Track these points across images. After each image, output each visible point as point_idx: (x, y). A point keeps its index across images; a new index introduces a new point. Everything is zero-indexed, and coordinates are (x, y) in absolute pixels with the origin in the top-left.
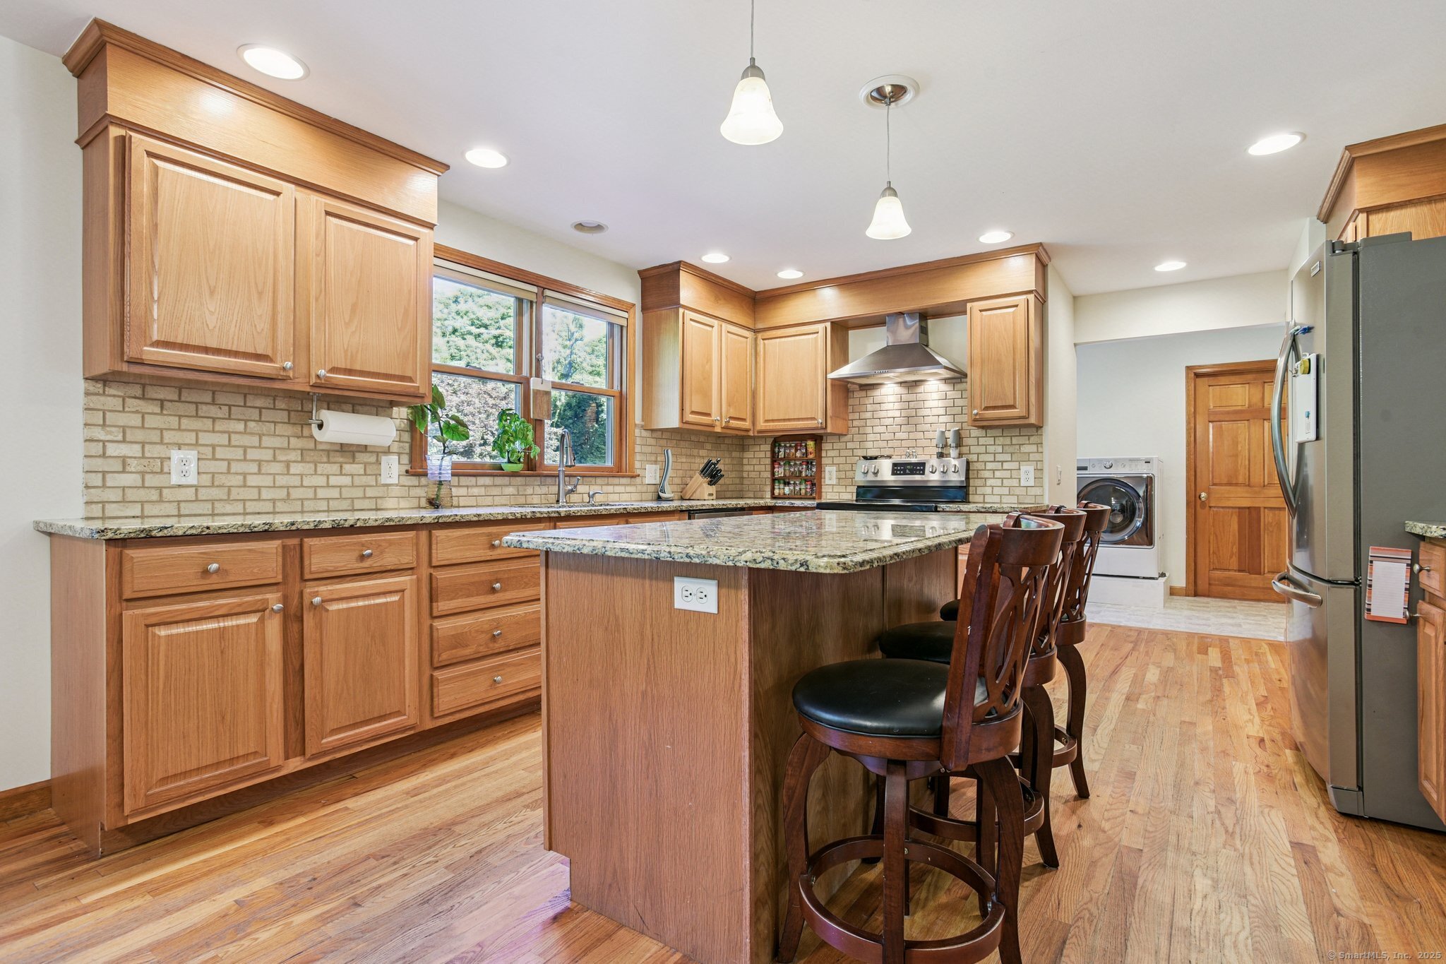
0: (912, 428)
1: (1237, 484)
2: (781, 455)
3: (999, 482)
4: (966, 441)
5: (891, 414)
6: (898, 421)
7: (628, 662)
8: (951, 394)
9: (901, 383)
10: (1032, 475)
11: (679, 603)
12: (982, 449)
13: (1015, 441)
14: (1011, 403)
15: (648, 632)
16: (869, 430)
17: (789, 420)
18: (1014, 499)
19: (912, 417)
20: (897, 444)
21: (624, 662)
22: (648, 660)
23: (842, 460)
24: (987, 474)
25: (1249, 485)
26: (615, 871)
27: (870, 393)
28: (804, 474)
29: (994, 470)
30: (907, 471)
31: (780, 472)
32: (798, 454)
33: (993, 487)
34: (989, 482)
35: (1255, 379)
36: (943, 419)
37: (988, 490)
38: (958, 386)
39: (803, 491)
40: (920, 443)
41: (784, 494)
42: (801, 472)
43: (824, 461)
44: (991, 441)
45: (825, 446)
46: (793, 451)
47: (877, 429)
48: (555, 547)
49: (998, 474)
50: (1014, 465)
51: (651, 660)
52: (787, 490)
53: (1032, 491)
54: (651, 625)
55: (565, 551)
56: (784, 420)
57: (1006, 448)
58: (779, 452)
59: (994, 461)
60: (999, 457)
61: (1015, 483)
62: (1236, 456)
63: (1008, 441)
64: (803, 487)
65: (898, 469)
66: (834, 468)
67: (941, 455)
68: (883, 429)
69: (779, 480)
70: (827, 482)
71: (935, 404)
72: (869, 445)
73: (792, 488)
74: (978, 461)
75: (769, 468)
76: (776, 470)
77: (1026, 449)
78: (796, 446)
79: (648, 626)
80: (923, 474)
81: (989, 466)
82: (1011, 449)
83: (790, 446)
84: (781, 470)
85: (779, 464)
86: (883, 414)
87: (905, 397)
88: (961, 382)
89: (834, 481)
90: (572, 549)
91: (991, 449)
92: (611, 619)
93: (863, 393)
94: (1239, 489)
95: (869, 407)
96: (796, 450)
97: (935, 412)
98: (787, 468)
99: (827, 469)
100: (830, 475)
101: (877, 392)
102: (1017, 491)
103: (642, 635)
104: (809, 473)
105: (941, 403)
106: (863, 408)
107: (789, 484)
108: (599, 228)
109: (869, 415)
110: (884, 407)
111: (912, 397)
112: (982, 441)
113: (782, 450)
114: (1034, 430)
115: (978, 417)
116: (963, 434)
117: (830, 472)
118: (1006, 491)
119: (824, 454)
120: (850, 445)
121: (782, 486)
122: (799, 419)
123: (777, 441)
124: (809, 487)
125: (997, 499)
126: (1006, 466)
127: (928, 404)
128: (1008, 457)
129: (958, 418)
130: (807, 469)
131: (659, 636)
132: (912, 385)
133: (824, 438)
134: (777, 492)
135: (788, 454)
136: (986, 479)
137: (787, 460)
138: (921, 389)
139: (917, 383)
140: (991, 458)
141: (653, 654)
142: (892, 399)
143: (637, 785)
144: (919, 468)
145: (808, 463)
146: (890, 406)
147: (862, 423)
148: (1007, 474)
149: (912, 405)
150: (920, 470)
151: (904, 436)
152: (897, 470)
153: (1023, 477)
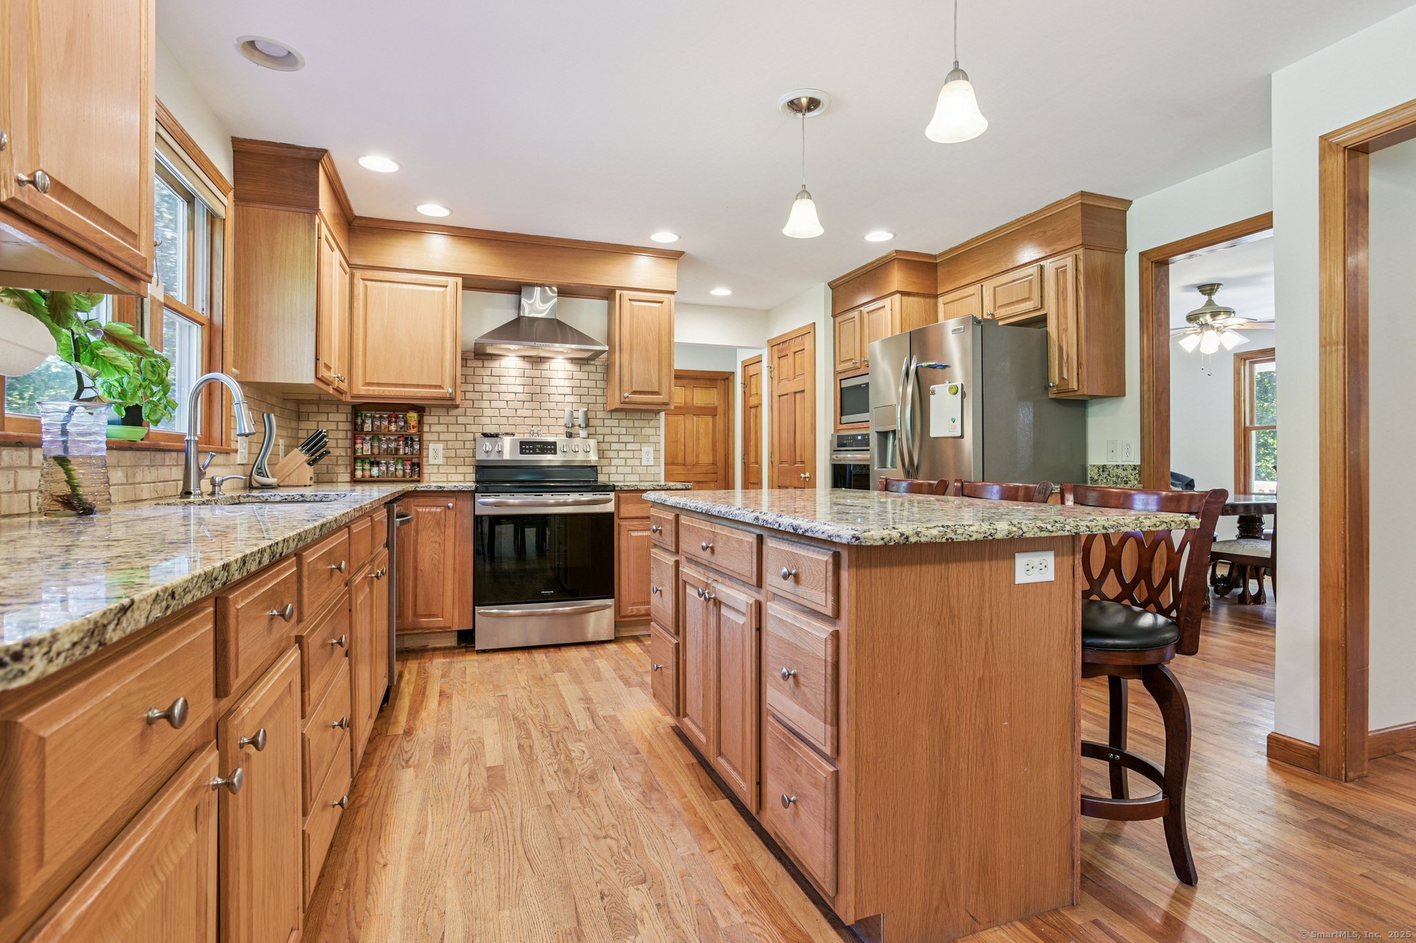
0: (536, 405)
1: (677, 464)
2: (368, 427)
3: (622, 462)
4: (592, 422)
5: (512, 389)
6: (522, 397)
7: (964, 652)
8: (578, 375)
9: (524, 357)
10: (652, 456)
11: (1021, 578)
12: (607, 430)
13: (637, 424)
14: (657, 390)
15: (987, 614)
16: (485, 404)
17: (404, 385)
18: (636, 478)
19: (536, 393)
20: (520, 421)
21: (959, 654)
22: (987, 643)
23: (452, 436)
24: (612, 454)
25: (684, 465)
26: (944, 887)
27: (487, 363)
28: (401, 452)
29: (618, 451)
30: (537, 450)
31: (365, 448)
32: (393, 427)
33: (617, 466)
34: (614, 462)
35: (688, 384)
36: (569, 399)
37: (613, 469)
38: (585, 368)
39: (400, 473)
40: (545, 421)
41: (371, 476)
42: (397, 450)
43: (426, 437)
44: (615, 423)
45: (427, 419)
46: (386, 423)
47: (494, 404)
48: (959, 537)
49: (622, 454)
50: (636, 446)
51: (990, 643)
52: (375, 471)
53: (652, 470)
54: (990, 606)
55: (973, 539)
56: (396, 385)
57: (629, 430)
58: (363, 422)
59: (619, 442)
60: (624, 439)
61: (637, 462)
62: (677, 442)
63: (630, 424)
64: (399, 467)
65: (526, 447)
66: (440, 446)
67: (570, 435)
68: (503, 404)
69: (363, 459)
70: (431, 461)
71: (562, 382)
72: (486, 420)
73: (383, 468)
74: (603, 442)
75: (347, 443)
76: (359, 446)
77: (646, 431)
78: (390, 416)
79: (987, 609)
80: (555, 453)
81: (614, 446)
82: (634, 431)
83: (381, 417)
84: (367, 447)
85: (364, 439)
86: (503, 388)
87: (528, 373)
88: (588, 364)
89: (440, 461)
90: (983, 535)
91: (616, 430)
92: (945, 611)
93: (479, 363)
94: (678, 467)
95: (486, 379)
96: (390, 422)
97: (561, 390)
98: (376, 444)
99: (431, 446)
100: (435, 453)
101: (496, 364)
102: (640, 470)
103: (980, 619)
104: (407, 450)
105: (567, 383)
106: (478, 380)
107: (378, 464)
108: (287, 60)
109: (485, 388)
110: (503, 380)
111: (537, 373)
112: (607, 422)
113: (369, 422)
114: (654, 415)
115: (627, 400)
116: (591, 415)
117: (435, 451)
118: (629, 470)
119: (426, 428)
120: (461, 420)
121: (367, 467)
122: (418, 386)
123: (358, 410)
124: (409, 467)
125: (620, 478)
126: (629, 446)
127: (553, 382)
128: (630, 439)
129: (584, 399)
130: (406, 445)
131: (998, 616)
132: (537, 361)
133: (427, 409)
134: (359, 474)
135: (380, 427)
136: (611, 458)
137: (375, 436)
138: (546, 366)
139: (541, 360)
140: (615, 439)
141: (992, 637)
142: (513, 372)
143: (972, 780)
144: (550, 448)
145: (406, 439)
146: (512, 380)
147: (478, 396)
148: (630, 454)
149: (536, 381)
150: (551, 449)
151: (528, 413)
152: (526, 449)
153: (644, 456)
